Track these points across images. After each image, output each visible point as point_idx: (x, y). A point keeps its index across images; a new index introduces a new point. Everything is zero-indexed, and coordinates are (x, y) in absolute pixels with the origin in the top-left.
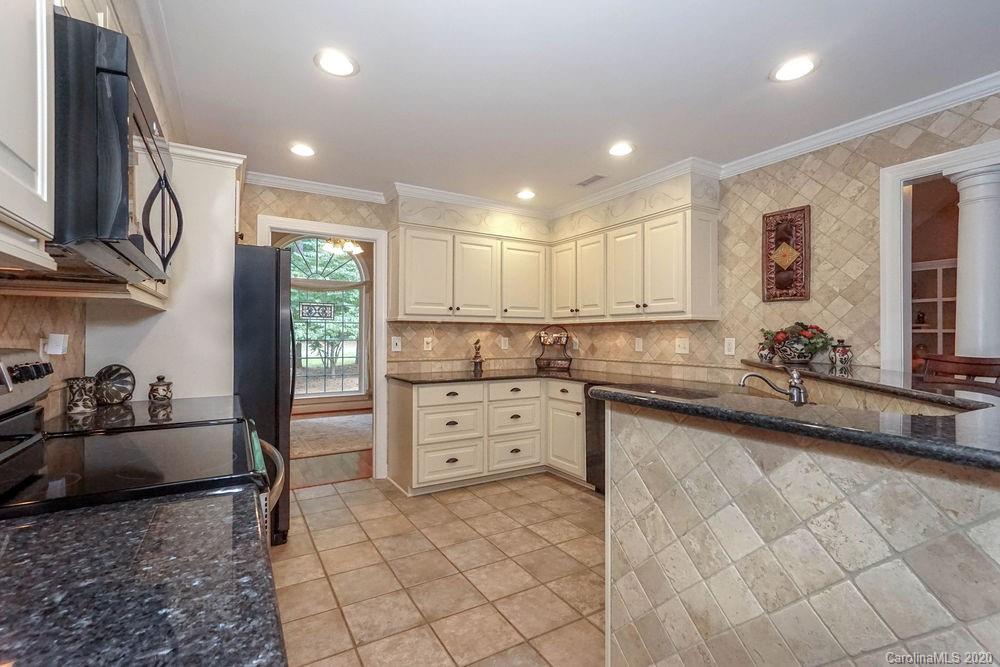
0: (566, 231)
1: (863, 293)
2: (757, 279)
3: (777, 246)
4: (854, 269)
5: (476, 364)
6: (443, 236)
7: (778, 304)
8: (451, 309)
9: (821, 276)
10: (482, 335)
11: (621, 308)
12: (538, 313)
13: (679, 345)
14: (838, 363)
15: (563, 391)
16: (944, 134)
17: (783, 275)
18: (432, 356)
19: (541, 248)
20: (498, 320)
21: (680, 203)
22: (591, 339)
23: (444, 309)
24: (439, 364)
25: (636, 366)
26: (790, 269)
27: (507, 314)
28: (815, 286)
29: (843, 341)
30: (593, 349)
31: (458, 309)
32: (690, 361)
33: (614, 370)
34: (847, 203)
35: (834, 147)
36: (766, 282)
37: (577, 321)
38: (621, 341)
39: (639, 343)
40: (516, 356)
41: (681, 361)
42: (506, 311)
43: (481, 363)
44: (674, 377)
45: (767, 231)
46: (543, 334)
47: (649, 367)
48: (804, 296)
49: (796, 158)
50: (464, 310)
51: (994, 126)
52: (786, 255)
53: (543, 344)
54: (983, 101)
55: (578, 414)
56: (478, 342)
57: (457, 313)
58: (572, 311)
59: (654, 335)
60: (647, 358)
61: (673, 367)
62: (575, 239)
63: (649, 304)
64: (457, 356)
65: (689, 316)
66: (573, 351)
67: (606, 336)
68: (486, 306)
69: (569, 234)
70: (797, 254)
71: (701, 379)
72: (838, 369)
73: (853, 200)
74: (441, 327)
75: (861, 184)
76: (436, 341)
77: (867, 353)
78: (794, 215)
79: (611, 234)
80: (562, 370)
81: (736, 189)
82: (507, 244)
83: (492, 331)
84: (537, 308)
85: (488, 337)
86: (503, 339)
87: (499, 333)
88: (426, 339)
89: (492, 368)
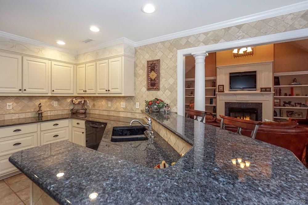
0: (82, 60)
1: (173, 89)
2: (145, 83)
3: (151, 72)
4: (171, 81)
5: (39, 114)
6: (16, 56)
7: (151, 91)
8: (20, 90)
9: (163, 83)
10: (42, 101)
11: (100, 91)
12: (71, 91)
13: (122, 104)
14: (166, 112)
15: (78, 124)
16: (192, 42)
17: (153, 82)
18: (12, 111)
19: (72, 66)
20: (50, 95)
21: (121, 54)
22: (93, 101)
23: (16, 90)
24: (17, 115)
25: (109, 111)
26: (154, 80)
27: (54, 92)
28: (161, 86)
29: (168, 104)
30: (94, 105)
31: (25, 90)
32: (126, 110)
33: (101, 113)
34: (169, 60)
35: (166, 41)
36: (148, 83)
37: (86, 95)
38: (103, 102)
39: (110, 104)
40: (62, 109)
41: (123, 110)
42: (53, 91)
43: (42, 113)
44: (121, 116)
45: (148, 67)
46: (74, 100)
47: (113, 112)
48: (158, 89)
49: (156, 43)
50: (28, 90)
51: (202, 42)
52: (153, 75)
53: (74, 104)
54: (200, 34)
55: (83, 133)
56: (40, 104)
57: (25, 92)
58: (84, 91)
59: (115, 101)
60: (112, 109)
61: (121, 112)
62: (86, 63)
63: (111, 90)
64: (29, 111)
65: (123, 95)
66: (87, 106)
67: (98, 100)
68: (43, 89)
70: (156, 75)
71: (129, 117)
72: (166, 113)
73: (171, 59)
74: (17, 98)
75: (173, 54)
76: (15, 104)
77: (174, 108)
78: (155, 62)
79: (98, 63)
80: (82, 114)
81: (139, 51)
82: (53, 63)
83: (49, 99)
84: (69, 90)
85: (46, 102)
86: (55, 102)
87: (53, 100)
88: (8, 104)
89: (49, 115)
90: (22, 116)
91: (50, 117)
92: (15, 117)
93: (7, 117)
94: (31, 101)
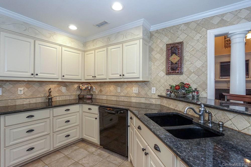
0: (91, 46)
1: (202, 71)
2: (164, 67)
3: (172, 55)
4: (198, 64)
5: (49, 99)
6: (29, 40)
7: (171, 76)
8: (32, 74)
9: (186, 66)
10: (52, 86)
11: (114, 76)
12: (79, 77)
13: (135, 90)
14: (196, 97)
15: (89, 109)
16: (229, 20)
17: (173, 66)
18: (23, 96)
19: (80, 52)
20: (60, 80)
21: (138, 36)
22: (100, 87)
23: (29, 75)
24: (28, 100)
25: (117, 97)
26: (176, 63)
27: (64, 78)
28: (185, 69)
29: (196, 89)
30: (101, 91)
31: (37, 75)
32: (138, 95)
33: (109, 99)
34: (196, 41)
35: (191, 22)
36: (167, 67)
37: (95, 81)
38: (112, 88)
39: (119, 89)
40: (69, 94)
41: (135, 95)
42: (63, 76)
43: (51, 98)
44: (132, 101)
45: (168, 50)
46: (81, 85)
47: (123, 97)
48: (181, 73)
49: (178, 25)
50: (40, 75)
51: (244, 19)
52: (175, 59)
53: (81, 89)
54: (241, 10)
55: (96, 118)
56: (50, 89)
57: (36, 76)
58: (93, 77)
59: (125, 86)
60: (122, 94)
61: (132, 98)
62: (95, 49)
63: (125, 75)
64: (39, 96)
65: (141, 79)
66: (93, 92)
67: (106, 86)
68: (54, 74)
69: (92, 47)
70: (179, 58)
71: (143, 102)
72: (196, 99)
73: (198, 41)
74: (29, 83)
75: (201, 35)
76: (26, 89)
77: (203, 93)
78: (178, 45)
79: (109, 48)
80: (89, 99)
81: (156, 35)
82: (64, 48)
83: (58, 84)
84: (78, 76)
85: (55, 87)
86: (63, 88)
87: (62, 85)
88: (19, 89)
89: (58, 100)
90: (33, 101)
91: (59, 102)
92: (26, 102)
93: (19, 102)
94: (41, 86)
